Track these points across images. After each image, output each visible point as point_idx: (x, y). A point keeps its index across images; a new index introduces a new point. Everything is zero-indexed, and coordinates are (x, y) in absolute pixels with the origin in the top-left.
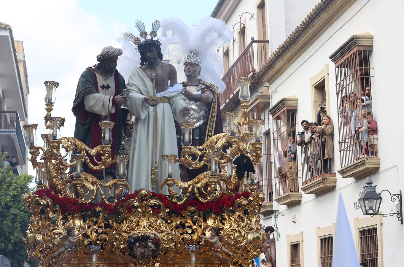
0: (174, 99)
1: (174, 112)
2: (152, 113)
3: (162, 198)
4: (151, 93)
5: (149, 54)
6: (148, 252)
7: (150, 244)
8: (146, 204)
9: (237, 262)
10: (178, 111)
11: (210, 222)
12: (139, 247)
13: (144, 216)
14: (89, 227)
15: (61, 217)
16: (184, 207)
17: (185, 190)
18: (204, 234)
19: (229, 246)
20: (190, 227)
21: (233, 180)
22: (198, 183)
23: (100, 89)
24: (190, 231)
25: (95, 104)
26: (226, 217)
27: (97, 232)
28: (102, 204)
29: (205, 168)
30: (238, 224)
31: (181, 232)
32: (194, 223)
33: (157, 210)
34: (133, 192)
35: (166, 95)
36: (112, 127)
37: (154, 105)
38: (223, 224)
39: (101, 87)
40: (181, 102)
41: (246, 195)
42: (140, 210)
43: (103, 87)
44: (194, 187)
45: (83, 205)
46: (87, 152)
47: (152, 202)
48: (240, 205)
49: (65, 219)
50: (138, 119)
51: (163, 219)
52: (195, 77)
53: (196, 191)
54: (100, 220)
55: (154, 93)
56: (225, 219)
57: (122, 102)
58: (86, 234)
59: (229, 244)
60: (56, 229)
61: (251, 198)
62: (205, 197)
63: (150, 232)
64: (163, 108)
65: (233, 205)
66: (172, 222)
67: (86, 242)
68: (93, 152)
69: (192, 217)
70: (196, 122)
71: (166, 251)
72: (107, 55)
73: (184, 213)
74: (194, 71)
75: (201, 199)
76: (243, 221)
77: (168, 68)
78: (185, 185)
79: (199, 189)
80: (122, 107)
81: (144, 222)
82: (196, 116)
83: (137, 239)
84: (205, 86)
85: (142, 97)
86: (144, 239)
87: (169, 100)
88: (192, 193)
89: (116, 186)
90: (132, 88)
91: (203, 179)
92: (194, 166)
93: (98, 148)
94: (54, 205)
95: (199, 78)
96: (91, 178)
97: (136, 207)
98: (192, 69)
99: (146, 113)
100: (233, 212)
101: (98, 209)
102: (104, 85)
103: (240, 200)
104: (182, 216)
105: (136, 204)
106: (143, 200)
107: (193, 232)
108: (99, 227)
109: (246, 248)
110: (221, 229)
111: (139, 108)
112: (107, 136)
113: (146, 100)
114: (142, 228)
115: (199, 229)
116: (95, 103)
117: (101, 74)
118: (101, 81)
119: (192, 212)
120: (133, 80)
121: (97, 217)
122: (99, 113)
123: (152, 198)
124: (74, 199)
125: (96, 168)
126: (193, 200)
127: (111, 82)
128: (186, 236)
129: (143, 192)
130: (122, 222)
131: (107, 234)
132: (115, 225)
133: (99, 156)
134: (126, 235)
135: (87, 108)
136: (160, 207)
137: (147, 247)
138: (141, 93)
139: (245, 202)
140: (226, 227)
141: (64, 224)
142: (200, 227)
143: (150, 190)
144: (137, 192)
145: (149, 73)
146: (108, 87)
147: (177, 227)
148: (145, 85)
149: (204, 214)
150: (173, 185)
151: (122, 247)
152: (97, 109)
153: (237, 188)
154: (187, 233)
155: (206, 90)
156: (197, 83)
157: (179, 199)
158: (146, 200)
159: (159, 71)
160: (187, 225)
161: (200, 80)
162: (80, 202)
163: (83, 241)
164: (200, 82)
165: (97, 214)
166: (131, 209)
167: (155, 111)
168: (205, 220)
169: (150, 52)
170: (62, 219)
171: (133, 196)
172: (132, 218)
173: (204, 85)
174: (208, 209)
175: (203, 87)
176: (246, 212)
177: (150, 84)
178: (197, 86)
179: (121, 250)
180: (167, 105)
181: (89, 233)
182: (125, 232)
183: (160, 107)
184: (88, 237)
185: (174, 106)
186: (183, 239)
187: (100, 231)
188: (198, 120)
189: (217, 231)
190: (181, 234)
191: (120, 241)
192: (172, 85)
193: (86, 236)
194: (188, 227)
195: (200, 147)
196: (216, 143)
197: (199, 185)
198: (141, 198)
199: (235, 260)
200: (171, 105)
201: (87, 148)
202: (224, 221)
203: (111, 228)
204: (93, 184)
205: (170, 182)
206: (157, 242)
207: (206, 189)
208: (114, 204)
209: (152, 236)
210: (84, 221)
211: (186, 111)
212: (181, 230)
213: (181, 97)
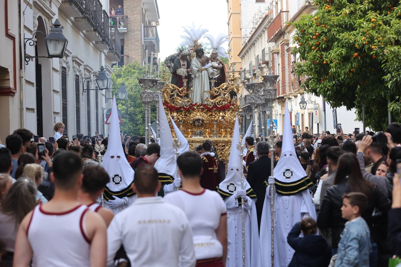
0: (208, 69)
1: (208, 73)
2: (200, 74)
3: (204, 105)
4: (200, 67)
5: (199, 54)
6: (200, 124)
7: (200, 122)
9: (230, 128)
10: (210, 73)
11: (221, 114)
12: (197, 123)
13: (198, 112)
14: (179, 115)
15: (170, 112)
16: (212, 108)
17: (212, 103)
18: (219, 118)
19: (227, 122)
20: (214, 115)
21: (229, 99)
22: (217, 100)
23: (182, 66)
24: (214, 117)
25: (180, 73)
26: (227, 112)
27: (182, 117)
28: (183, 107)
29: (220, 95)
30: (230, 115)
32: (216, 114)
33: (203, 110)
34: (194, 104)
36: (187, 81)
37: (201, 72)
38: (225, 115)
40: (211, 70)
41: (233, 105)
42: (197, 110)
43: (183, 65)
44: (215, 102)
45: (177, 108)
46: (178, 89)
47: (201, 107)
48: (231, 108)
49: (171, 113)
50: (195, 77)
51: (205, 113)
52: (216, 58)
53: (216, 103)
54: (183, 113)
56: (226, 113)
57: (190, 71)
58: (178, 118)
59: (227, 121)
61: (235, 106)
62: (219, 105)
63: (200, 117)
64: (205, 73)
65: (229, 108)
66: (208, 114)
67: (178, 121)
68: (180, 89)
69: (215, 112)
70: (216, 76)
71: (206, 124)
72: (184, 55)
73: (212, 111)
74: (216, 56)
75: (218, 106)
76: (232, 113)
77: (206, 58)
78: (212, 101)
79: (217, 102)
80: (190, 73)
81: (198, 114)
82: (216, 73)
83: (196, 120)
85: (197, 69)
86: (198, 120)
87: (206, 69)
88: (215, 104)
89: (188, 102)
90: (193, 65)
91: (219, 99)
92: (215, 94)
93: (182, 88)
94: (167, 108)
95: (217, 58)
96: (179, 98)
97: (196, 109)
98: (215, 55)
99: (198, 75)
100: (229, 111)
101: (182, 109)
103: (231, 106)
104: (211, 112)
105: (196, 108)
106: (198, 107)
107: (215, 117)
108: (183, 116)
109: (233, 123)
110: (225, 116)
111: (196, 73)
112: (185, 84)
113: (198, 70)
114: (198, 116)
115: (217, 116)
117: (182, 60)
118: (182, 63)
119: (215, 110)
120: (193, 62)
121: (182, 112)
122: (182, 75)
123: (201, 106)
124: (174, 106)
125: (181, 95)
126: (215, 106)
127: (186, 63)
128: (213, 119)
129: (198, 104)
130: (191, 114)
131: (185, 118)
132: (188, 115)
133: (182, 91)
134: (192, 118)
135: (177, 73)
136: (204, 109)
137: (199, 122)
138: (197, 68)
139: (233, 107)
140: (226, 116)
141: (171, 115)
142: (218, 115)
143: (201, 103)
144: (196, 104)
145: (199, 60)
146: (184, 65)
147: (210, 116)
148: (198, 64)
149: (219, 111)
150: (208, 101)
151: (191, 122)
152: (181, 74)
153: (230, 102)
155: (220, 64)
156: (217, 60)
157: (210, 106)
159: (203, 59)
160: (213, 115)
161: (218, 59)
162: (176, 107)
163: (177, 121)
165: (182, 111)
166: (194, 110)
167: (202, 74)
168: (219, 113)
169: (200, 52)
170: (170, 113)
171: (195, 105)
172: (194, 113)
174: (220, 109)
175: (219, 62)
176: (233, 111)
177: (199, 64)
178: (217, 61)
179: (191, 124)
180: (206, 71)
181: (179, 118)
182: (192, 117)
183: (203, 72)
184: (179, 119)
185: (208, 71)
186: (212, 120)
187: (183, 117)
188: (217, 75)
189: (223, 117)
190: (211, 118)
191: (190, 120)
192: (207, 64)
193: (178, 119)
195: (218, 88)
196: (223, 86)
197: (217, 101)
199: (230, 127)
200: (207, 71)
201: (178, 88)
202: (226, 114)
203: (187, 116)
204: (180, 100)
205: (207, 100)
206: (203, 121)
207: (220, 103)
208: (188, 108)
209: (201, 119)
210: (177, 114)
211: (212, 74)
212: (211, 117)
213: (211, 68)
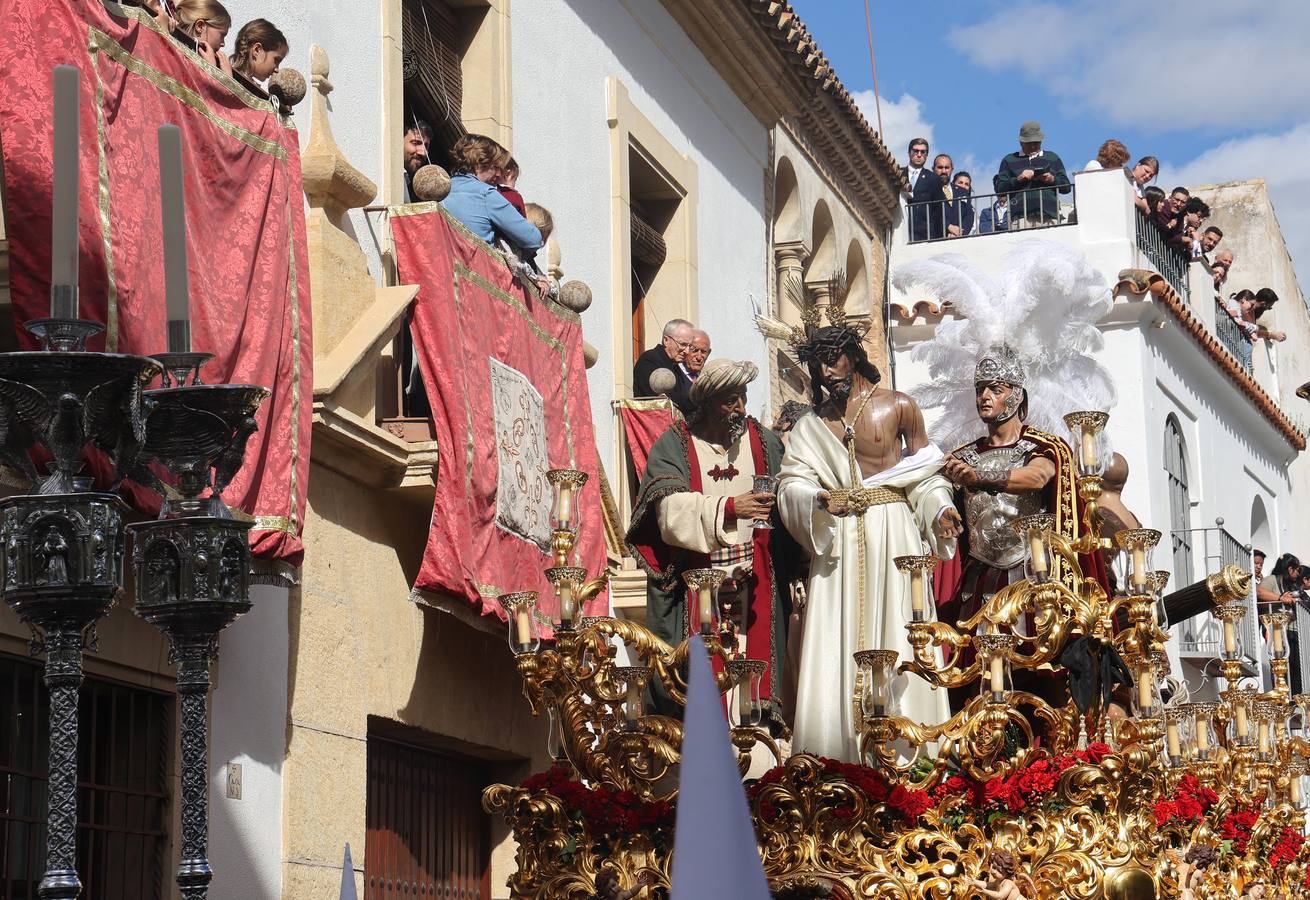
0: (918, 490)
2: (852, 535)
3: (854, 775)
4: (847, 480)
8: (812, 795)
10: (929, 522)
11: (1003, 840)
13: (809, 830)
15: (589, 846)
16: (930, 796)
20: (951, 856)
23: (706, 480)
24: (949, 868)
25: (678, 523)
26: (1044, 824)
30: (1072, 841)
31: (921, 872)
32: (963, 844)
33: (843, 810)
35: (894, 482)
38: (1034, 843)
39: (710, 473)
41: (1096, 755)
42: (796, 812)
43: (716, 473)
45: (654, 807)
47: (827, 788)
48: (1076, 785)
49: (603, 851)
51: (866, 835)
55: (854, 477)
56: (1039, 829)
57: (754, 512)
60: (573, 880)
61: (1110, 764)
63: (824, 876)
64: (885, 519)
66: (893, 843)
68: (672, 656)
69: (955, 827)
70: (1010, 552)
72: (708, 385)
73: (933, 816)
76: (1091, 831)
80: (760, 526)
81: (809, 847)
83: (784, 898)
84: (1034, 445)
86: (805, 895)
87: (903, 492)
90: (795, 470)
94: (570, 812)
95: (1020, 422)
97: (788, 806)
99: (830, 536)
100: (1062, 808)
102: (717, 467)
103: (1073, 770)
104: (925, 825)
105: (786, 797)
106: (800, 786)
107: (960, 870)
110: (1027, 859)
112: (707, 608)
113: (821, 501)
114: (804, 867)
116: (679, 519)
117: (708, 439)
118: (707, 457)
120: (795, 448)
122: (692, 547)
123: (826, 776)
124: (628, 793)
127: (743, 460)
128: (936, 883)
136: (850, 801)
138: (821, 483)
140: (1042, 852)
141: (597, 864)
142: (979, 853)
145: (838, 423)
146: (731, 473)
147: (910, 858)
152: (688, 536)
154: (941, 873)
155: (1035, 457)
156: (1013, 437)
158: (810, 784)
160: (942, 850)
161: (1026, 429)
164: (1026, 434)
166: (774, 812)
167: (861, 529)
168: (990, 835)
169: (830, 364)
170: (594, 851)
171: (776, 775)
172: (779, 838)
173: (1033, 440)
174: (992, 801)
175: (1031, 447)
176: (1098, 805)
177: (844, 456)
178: (1011, 446)
180: (897, 509)
183: (874, 513)
185: (919, 509)
186: (927, 892)
189: (1005, 864)
190: (922, 878)
192: (912, 451)
194: (944, 856)
195: (964, 624)
197: (962, 732)
198: (796, 779)
200: (912, 507)
202: (1036, 836)
205: (879, 729)
209: (828, 885)
212: (923, 866)
213: (941, 481)
